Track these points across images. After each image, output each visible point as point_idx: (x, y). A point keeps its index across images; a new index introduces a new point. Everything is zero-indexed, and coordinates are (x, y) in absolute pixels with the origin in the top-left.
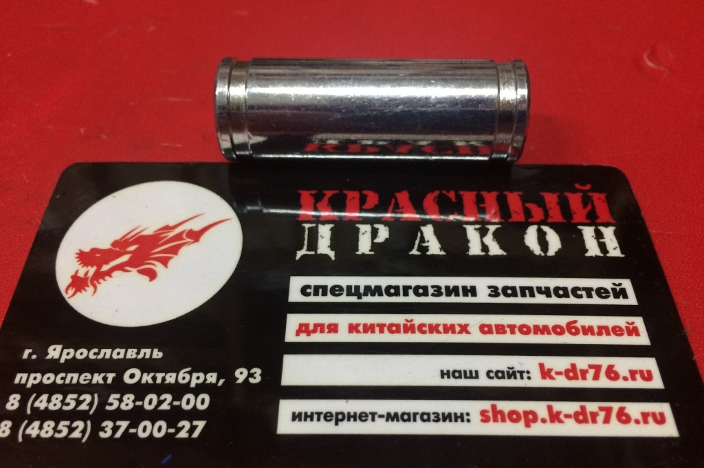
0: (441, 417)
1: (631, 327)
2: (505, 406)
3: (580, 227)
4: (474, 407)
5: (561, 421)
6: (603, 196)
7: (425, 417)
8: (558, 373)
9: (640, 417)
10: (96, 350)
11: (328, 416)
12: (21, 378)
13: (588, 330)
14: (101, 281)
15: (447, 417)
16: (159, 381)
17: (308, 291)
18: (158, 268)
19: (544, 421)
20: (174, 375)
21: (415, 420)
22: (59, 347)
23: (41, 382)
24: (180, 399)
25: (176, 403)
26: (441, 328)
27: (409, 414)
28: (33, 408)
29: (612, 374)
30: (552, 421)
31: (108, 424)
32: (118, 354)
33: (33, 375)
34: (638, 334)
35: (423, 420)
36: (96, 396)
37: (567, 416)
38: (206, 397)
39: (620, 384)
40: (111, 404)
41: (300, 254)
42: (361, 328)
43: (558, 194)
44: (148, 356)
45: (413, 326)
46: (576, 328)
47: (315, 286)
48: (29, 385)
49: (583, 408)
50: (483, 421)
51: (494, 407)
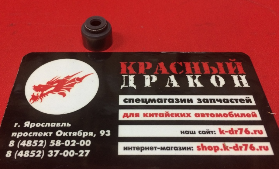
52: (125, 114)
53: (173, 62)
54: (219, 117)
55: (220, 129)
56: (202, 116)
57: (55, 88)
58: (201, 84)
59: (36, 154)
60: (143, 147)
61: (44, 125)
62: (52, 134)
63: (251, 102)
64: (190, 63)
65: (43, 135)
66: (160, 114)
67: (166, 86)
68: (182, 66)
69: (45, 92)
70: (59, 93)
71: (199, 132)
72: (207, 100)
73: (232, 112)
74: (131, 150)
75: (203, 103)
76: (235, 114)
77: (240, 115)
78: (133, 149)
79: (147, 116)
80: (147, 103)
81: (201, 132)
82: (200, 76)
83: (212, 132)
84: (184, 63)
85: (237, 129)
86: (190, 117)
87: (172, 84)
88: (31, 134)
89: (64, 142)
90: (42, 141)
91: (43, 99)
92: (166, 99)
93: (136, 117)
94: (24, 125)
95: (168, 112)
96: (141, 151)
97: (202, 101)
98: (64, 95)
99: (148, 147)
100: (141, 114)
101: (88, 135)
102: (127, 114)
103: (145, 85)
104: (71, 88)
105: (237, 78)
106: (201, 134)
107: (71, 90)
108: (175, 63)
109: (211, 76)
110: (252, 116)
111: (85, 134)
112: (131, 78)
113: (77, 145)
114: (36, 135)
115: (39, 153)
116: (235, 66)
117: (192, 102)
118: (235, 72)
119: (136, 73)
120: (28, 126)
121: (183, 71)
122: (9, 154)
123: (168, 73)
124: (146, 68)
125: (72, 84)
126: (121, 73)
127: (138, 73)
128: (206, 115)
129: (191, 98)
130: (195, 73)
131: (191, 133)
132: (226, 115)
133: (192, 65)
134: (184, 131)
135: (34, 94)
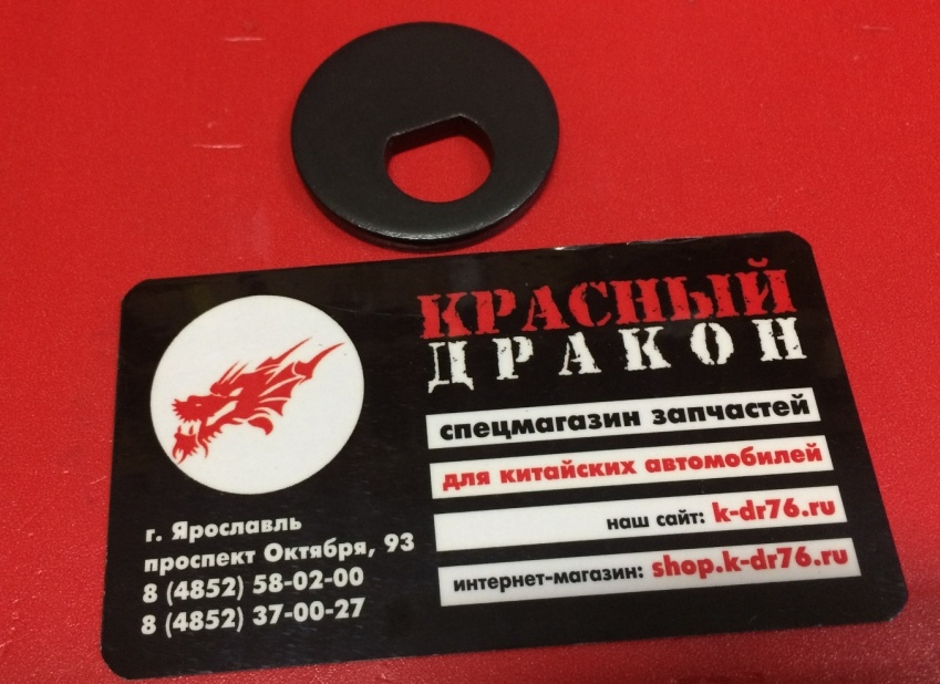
0: (612, 574)
1: (812, 449)
2: (679, 556)
3: (755, 322)
4: (646, 560)
5: (737, 569)
6: (781, 273)
7: (596, 575)
8: (733, 513)
9: (820, 558)
10: (226, 525)
11: (492, 583)
12: (150, 565)
13: (765, 458)
14: (210, 438)
15: (618, 574)
16: (304, 556)
17: (449, 432)
18: (272, 415)
19: (719, 570)
20: (319, 548)
21: (585, 580)
22: (184, 524)
23: (175, 567)
24: (332, 576)
25: (328, 580)
26: (603, 469)
27: (577, 573)
28: (173, 598)
29: (791, 509)
30: (728, 569)
31: (261, 610)
32: (252, 527)
33: (163, 561)
34: (819, 458)
35: (594, 579)
36: (239, 578)
37: (744, 562)
38: (359, 570)
39: (800, 521)
40: (258, 587)
41: (432, 385)
42: (514, 476)
43: (728, 275)
44: (285, 528)
45: (572, 468)
46: (752, 456)
47: (456, 426)
48: (162, 573)
49: (760, 551)
50: (656, 575)
51: (667, 558)
52: (448, 477)
53: (579, 284)
54: (715, 466)
55: (715, 505)
56: (667, 469)
57: (238, 405)
58: (665, 357)
59: (223, 620)
60: (507, 578)
61: (226, 529)
62: (254, 557)
63: (807, 411)
64: (631, 282)
65: (230, 561)
66: (548, 469)
67: (561, 373)
68: (605, 295)
69: (211, 421)
70: (252, 423)
71: (659, 518)
72: (681, 411)
73: (751, 448)
74: (476, 588)
75: (668, 422)
76: (760, 454)
77: (774, 457)
78: (479, 584)
79: (512, 480)
80: (509, 437)
81: (663, 521)
82: (660, 328)
83: (694, 515)
84: (613, 283)
85: (762, 503)
86: (633, 472)
87: (579, 363)
88: (197, 561)
89: (291, 579)
90: (230, 581)
91: (208, 444)
92: (563, 419)
93: (480, 483)
94: (173, 534)
95: (570, 462)
96: (503, 591)
97: (666, 416)
98: (267, 426)
99: (521, 577)
100: (495, 475)
101: (354, 551)
102: (453, 477)
103: (499, 375)
104: (282, 403)
105: (770, 330)
106: (662, 525)
107: (285, 408)
108: (584, 285)
109: (692, 329)
110: (806, 457)
111: (346, 549)
112: (457, 351)
113: (325, 585)
114: (212, 564)
115: (228, 616)
116: (766, 286)
117: (637, 423)
118: (764, 308)
119: (469, 333)
120: (184, 536)
121: (609, 315)
122: (149, 625)
123: (565, 326)
124: (500, 314)
125: (283, 386)
126: (426, 336)
127: (478, 333)
128: (677, 464)
129: (635, 410)
130: (645, 320)
131: (635, 526)
132: (733, 460)
133: (636, 292)
134: (615, 520)
135: (179, 429)
